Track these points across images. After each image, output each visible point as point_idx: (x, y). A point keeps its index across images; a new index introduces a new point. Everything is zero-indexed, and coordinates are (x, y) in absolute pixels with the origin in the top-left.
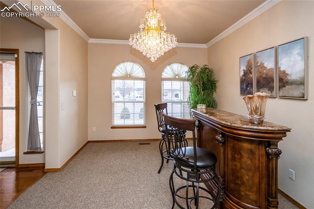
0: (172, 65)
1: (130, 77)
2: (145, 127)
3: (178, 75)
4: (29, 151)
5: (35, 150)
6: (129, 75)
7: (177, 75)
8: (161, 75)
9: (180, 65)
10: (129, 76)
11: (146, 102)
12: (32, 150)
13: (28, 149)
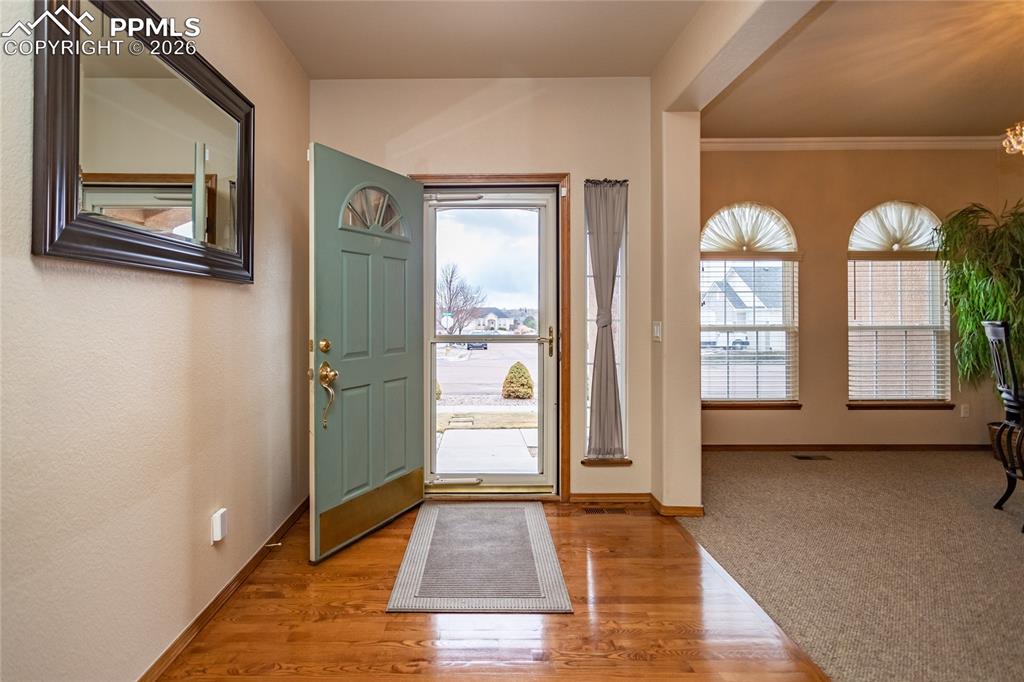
0: (881, 210)
1: (747, 251)
2: (796, 407)
3: (900, 240)
4: (593, 456)
5: (607, 456)
6: (748, 245)
7: (897, 241)
8: (847, 242)
9: (905, 211)
10: (745, 248)
11: (799, 328)
12: (600, 457)
13: (589, 452)
